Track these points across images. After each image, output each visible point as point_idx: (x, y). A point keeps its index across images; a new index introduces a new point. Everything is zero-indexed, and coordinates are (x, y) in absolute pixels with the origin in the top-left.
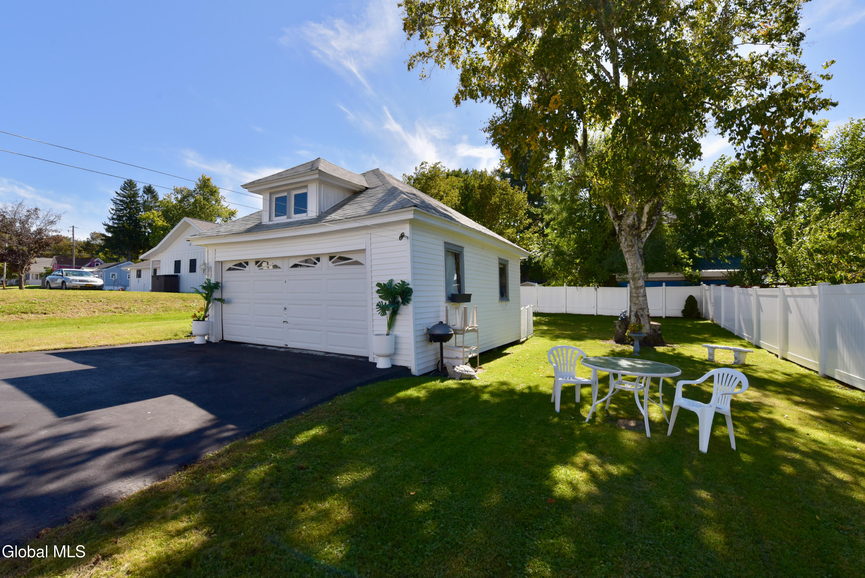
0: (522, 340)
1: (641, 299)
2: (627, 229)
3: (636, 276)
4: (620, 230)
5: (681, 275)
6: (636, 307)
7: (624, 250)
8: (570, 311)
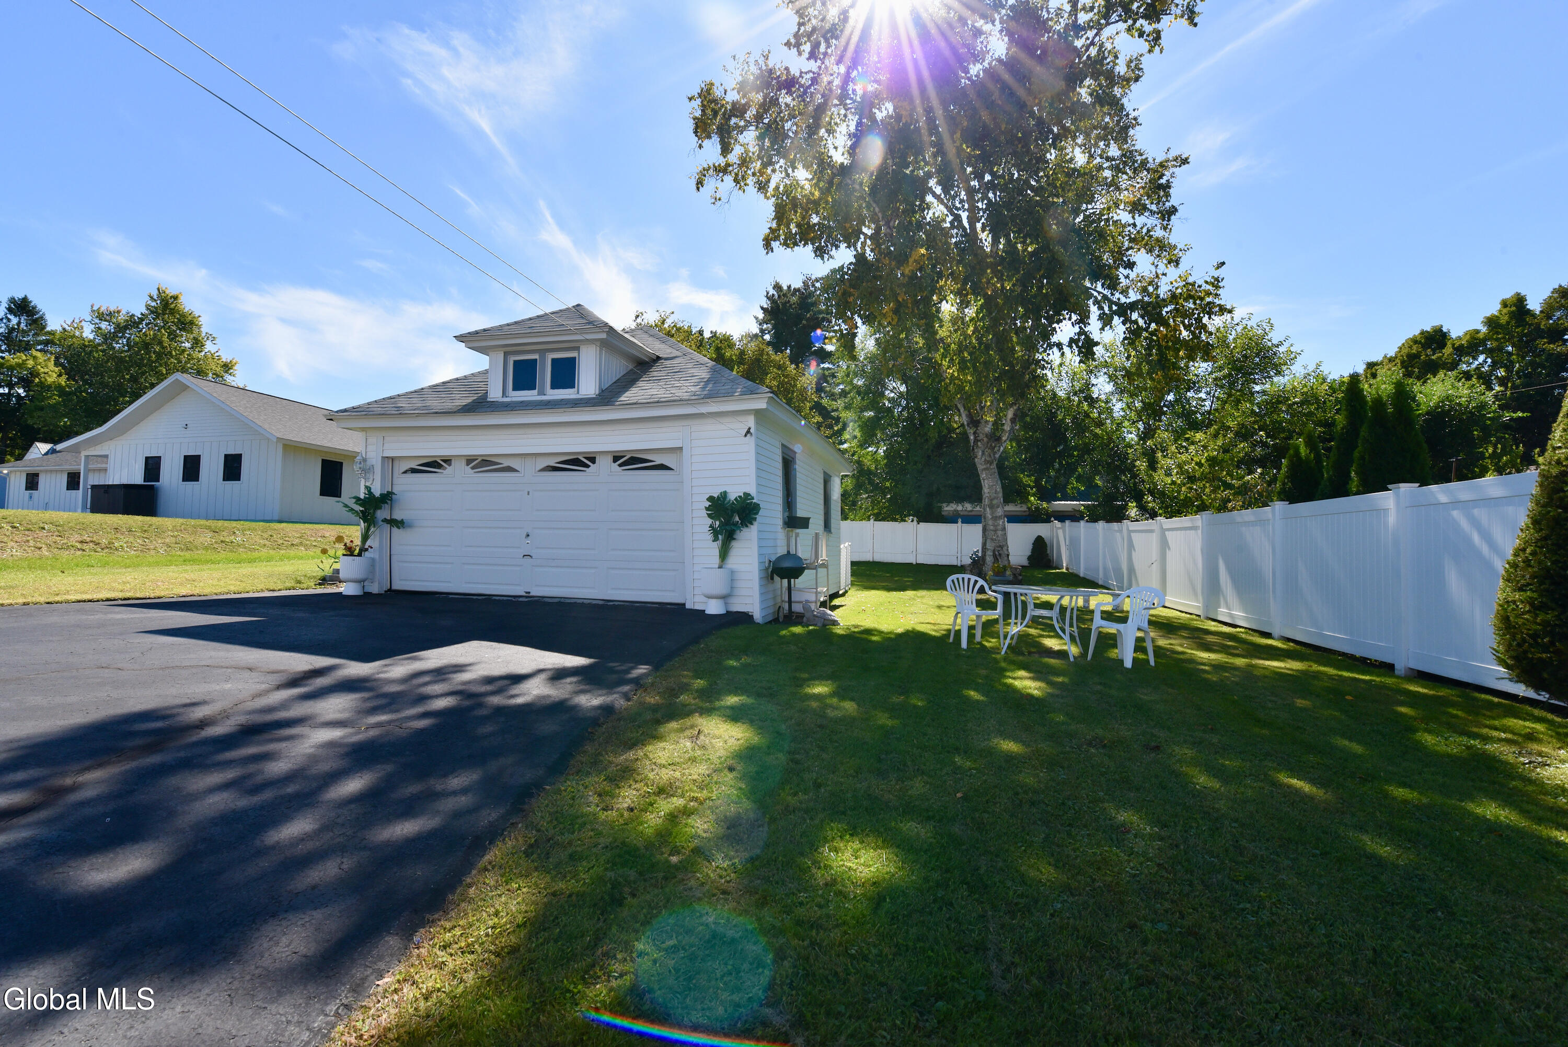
0: (841, 592)
1: (1000, 533)
2: (985, 439)
3: (995, 502)
4: (976, 441)
5: (1024, 508)
6: (994, 545)
7: (980, 467)
8: (878, 558)
